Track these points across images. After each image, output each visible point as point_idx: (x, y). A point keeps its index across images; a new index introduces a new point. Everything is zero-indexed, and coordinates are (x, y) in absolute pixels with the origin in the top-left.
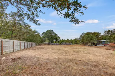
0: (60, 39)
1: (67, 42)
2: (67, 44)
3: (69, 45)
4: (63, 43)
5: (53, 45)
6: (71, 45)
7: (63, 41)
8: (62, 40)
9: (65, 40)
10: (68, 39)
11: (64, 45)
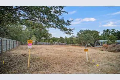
0: (51, 37)
1: (60, 41)
2: (60, 44)
3: (63, 44)
4: (55, 42)
5: (41, 44)
6: (65, 45)
7: (55, 40)
8: (54, 37)
9: (57, 38)
10: (61, 37)
11: (57, 44)
